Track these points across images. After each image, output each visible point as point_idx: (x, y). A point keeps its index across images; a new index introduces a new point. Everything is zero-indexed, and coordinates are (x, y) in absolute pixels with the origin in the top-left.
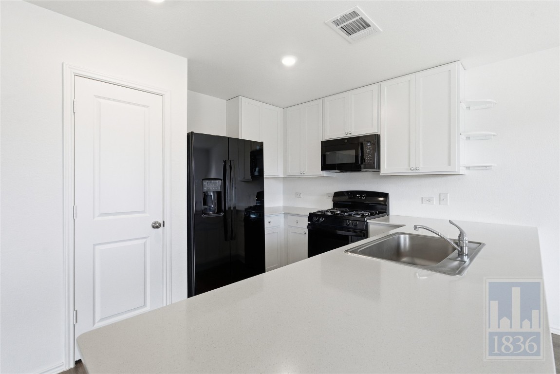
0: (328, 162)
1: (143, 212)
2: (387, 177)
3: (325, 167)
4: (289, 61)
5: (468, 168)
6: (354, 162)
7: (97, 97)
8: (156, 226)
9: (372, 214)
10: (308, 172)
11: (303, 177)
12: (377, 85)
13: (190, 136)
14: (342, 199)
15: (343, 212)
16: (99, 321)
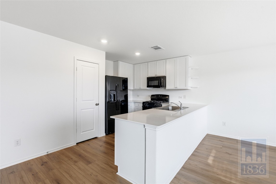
0: (149, 85)
1: (93, 100)
2: (168, 90)
3: (148, 86)
4: (138, 54)
5: (192, 87)
6: (158, 85)
7: (82, 66)
8: (97, 105)
9: (163, 102)
10: (142, 88)
11: (140, 90)
12: (165, 60)
13: (106, 76)
14: (154, 97)
15: (154, 102)
16: (82, 132)
